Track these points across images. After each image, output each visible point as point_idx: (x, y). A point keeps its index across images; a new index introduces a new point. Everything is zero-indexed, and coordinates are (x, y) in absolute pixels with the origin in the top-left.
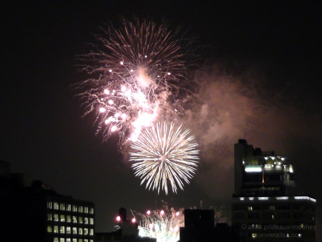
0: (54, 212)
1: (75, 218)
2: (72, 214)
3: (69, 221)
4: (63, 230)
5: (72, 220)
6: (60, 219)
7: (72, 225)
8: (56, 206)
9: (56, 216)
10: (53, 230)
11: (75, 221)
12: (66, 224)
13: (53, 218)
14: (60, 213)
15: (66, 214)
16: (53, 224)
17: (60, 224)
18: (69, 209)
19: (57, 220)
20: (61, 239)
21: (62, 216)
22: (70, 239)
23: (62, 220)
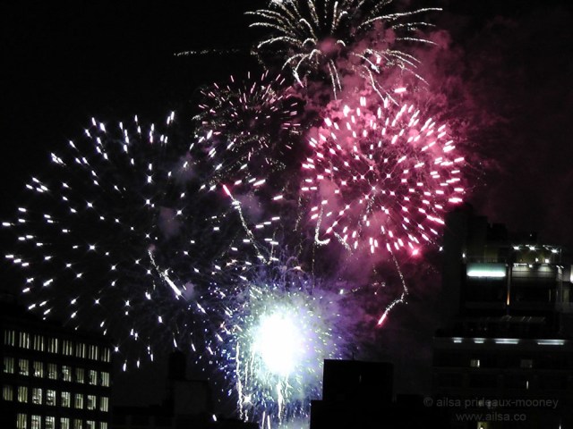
0: (19, 353)
1: (66, 371)
2: (60, 360)
3: (53, 376)
4: (38, 397)
5: (61, 375)
6: (32, 371)
7: (59, 386)
8: (25, 342)
9: (23, 364)
10: (16, 395)
11: (68, 378)
12: (46, 384)
13: (17, 369)
14: (32, 356)
15: (47, 359)
16: (16, 381)
17: (32, 383)
18: (55, 348)
19: (27, 374)
20: (34, 417)
21: (37, 365)
22: (52, 419)
23: (37, 374)
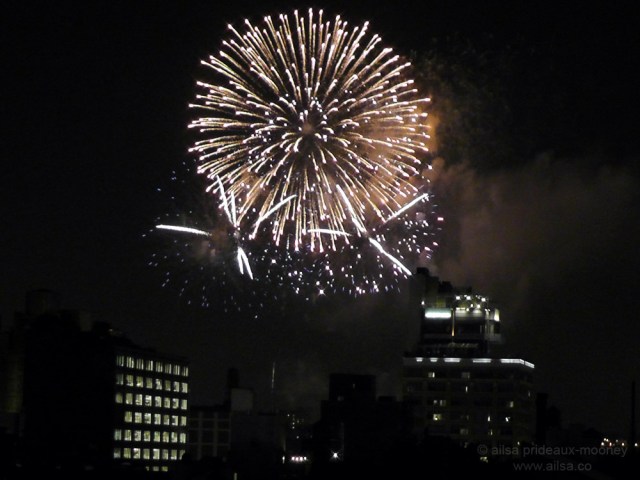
0: (126, 371)
1: (158, 383)
2: (154, 375)
3: (150, 386)
4: (139, 401)
5: (155, 385)
6: (135, 382)
7: (154, 393)
8: (131, 363)
9: (130, 378)
10: (124, 399)
11: (159, 386)
12: (144, 391)
13: (125, 382)
14: (135, 373)
15: (145, 374)
16: (124, 390)
17: (135, 391)
18: (150, 367)
19: (132, 385)
20: (137, 414)
21: (139, 379)
22: (150, 415)
23: (138, 385)
